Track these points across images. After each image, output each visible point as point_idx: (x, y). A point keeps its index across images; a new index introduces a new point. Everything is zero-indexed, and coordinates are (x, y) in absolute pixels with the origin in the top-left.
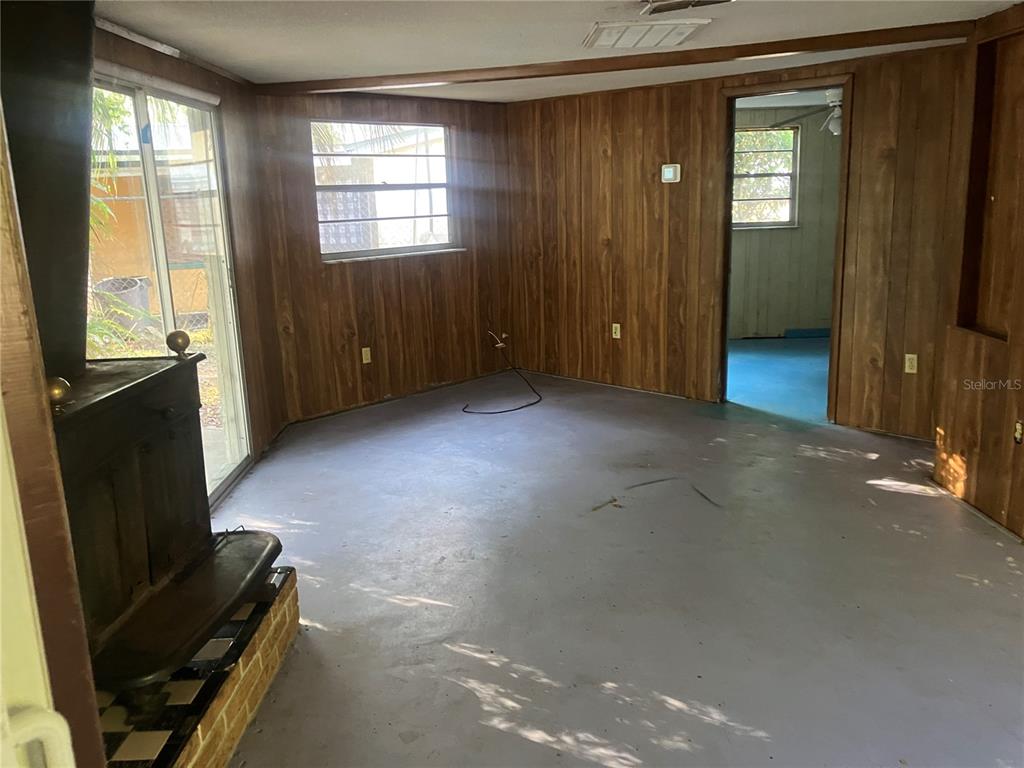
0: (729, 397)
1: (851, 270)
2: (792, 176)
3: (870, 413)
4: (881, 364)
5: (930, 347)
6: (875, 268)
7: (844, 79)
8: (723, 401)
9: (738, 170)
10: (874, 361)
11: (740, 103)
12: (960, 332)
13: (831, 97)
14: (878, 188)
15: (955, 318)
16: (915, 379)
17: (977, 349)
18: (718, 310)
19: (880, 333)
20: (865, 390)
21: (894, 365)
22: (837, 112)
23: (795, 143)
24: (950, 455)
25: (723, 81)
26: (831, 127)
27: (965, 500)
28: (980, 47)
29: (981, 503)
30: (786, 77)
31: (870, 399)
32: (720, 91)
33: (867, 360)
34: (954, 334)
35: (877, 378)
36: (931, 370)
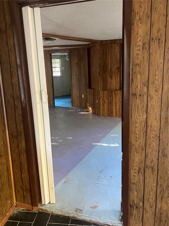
0: (55, 105)
1: (73, 82)
2: (60, 67)
3: (78, 104)
4: (79, 97)
5: (85, 93)
6: (76, 82)
7: (69, 51)
8: (54, 106)
9: (53, 66)
10: (78, 96)
11: (52, 54)
12: (89, 89)
13: (66, 54)
14: (76, 69)
15: (88, 87)
16: (84, 99)
17: (91, 91)
18: (52, 90)
19: (78, 92)
20: (77, 101)
21: (81, 96)
22: (67, 56)
23: (60, 61)
24: (90, 107)
25: (49, 51)
26: (67, 59)
27: (92, 113)
28: (88, 48)
29: (94, 113)
30: (60, 50)
31: (78, 102)
32: (49, 52)
33: (77, 96)
34: (88, 90)
35: (78, 99)
36: (86, 96)
